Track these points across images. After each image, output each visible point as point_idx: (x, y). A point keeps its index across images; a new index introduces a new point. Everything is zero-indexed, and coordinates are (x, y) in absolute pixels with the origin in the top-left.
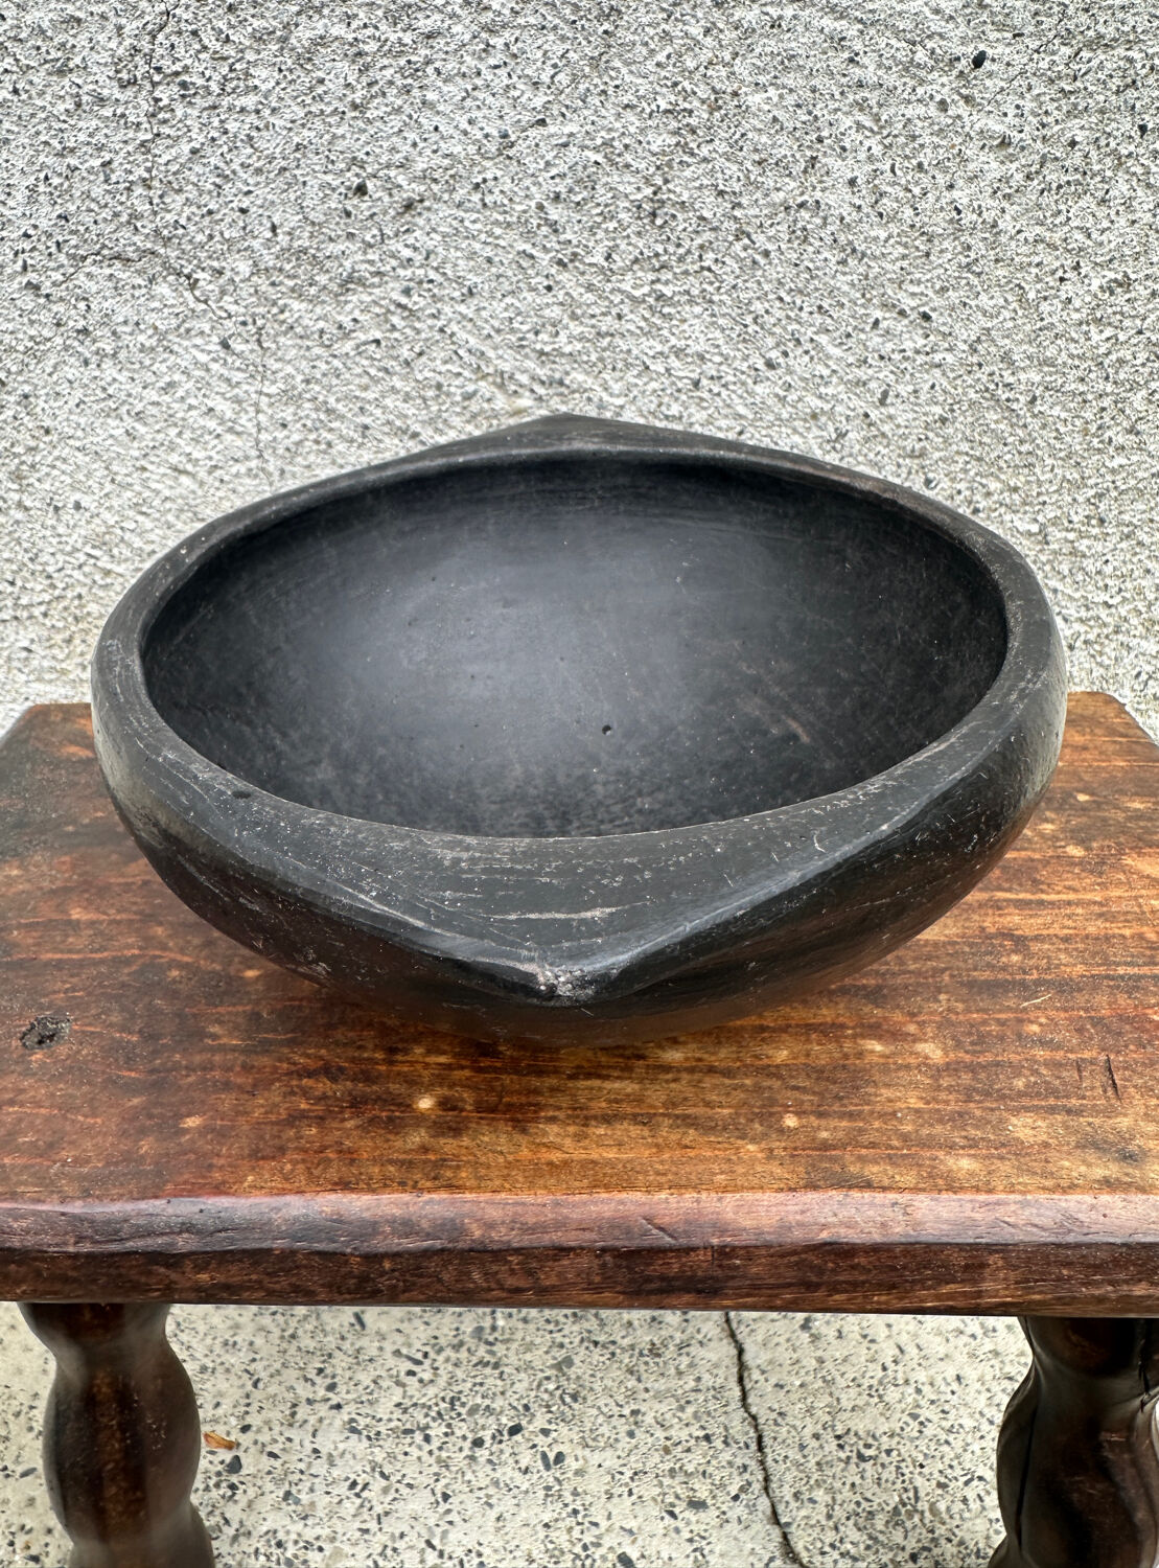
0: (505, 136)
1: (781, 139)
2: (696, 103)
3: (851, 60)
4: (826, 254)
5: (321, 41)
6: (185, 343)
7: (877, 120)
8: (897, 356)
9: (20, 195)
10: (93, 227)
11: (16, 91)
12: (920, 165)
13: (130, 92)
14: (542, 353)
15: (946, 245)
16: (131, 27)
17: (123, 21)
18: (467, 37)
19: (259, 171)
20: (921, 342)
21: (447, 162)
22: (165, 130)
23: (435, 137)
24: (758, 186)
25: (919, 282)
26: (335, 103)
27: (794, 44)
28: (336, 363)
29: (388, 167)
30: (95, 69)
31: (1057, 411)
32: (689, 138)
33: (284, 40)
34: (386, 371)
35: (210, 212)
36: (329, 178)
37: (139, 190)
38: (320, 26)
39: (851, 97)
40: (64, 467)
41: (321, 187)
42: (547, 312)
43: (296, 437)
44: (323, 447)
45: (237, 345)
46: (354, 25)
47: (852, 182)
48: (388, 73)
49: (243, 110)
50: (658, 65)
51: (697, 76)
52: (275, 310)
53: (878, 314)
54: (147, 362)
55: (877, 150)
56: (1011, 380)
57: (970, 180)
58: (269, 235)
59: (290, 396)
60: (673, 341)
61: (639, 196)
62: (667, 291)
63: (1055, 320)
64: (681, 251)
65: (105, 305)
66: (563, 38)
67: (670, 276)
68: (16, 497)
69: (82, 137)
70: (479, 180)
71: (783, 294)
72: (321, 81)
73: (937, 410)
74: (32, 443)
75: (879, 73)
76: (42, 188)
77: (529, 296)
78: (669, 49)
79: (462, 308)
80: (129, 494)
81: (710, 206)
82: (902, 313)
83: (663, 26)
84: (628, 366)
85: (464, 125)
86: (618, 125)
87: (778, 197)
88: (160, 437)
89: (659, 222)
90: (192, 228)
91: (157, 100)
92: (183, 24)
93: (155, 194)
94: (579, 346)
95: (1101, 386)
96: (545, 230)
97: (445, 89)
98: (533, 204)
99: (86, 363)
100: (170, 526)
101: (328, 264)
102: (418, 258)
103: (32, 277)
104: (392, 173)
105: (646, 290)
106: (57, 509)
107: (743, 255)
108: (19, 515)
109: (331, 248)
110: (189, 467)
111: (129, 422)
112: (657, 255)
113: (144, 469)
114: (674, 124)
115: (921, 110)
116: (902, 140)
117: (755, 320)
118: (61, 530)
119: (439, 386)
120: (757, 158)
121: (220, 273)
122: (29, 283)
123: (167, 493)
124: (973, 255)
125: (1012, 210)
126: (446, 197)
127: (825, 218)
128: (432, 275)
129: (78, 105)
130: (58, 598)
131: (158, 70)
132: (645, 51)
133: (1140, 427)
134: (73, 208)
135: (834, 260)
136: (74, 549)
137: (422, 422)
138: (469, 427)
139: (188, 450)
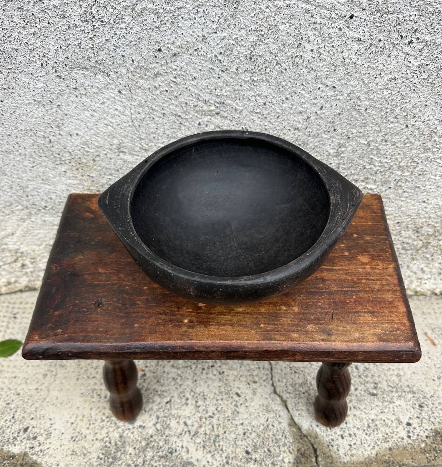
0: (204, 36)
1: (290, 38)
2: (264, 28)
3: (312, 16)
4: (304, 70)
5: (145, 9)
6: (107, 91)
7: (320, 33)
8: (325, 97)
9: (53, 52)
10: (76, 60)
11: (49, 23)
12: (333, 46)
13: (85, 23)
14: (217, 95)
15: (340, 68)
16: (84, 5)
17: (82, 3)
18: (191, 9)
19: (127, 45)
20: (333, 93)
21: (186, 43)
22: (97, 34)
23: (182, 36)
24: (282, 51)
25: (332, 78)
26: (151, 26)
27: (294, 12)
28: (154, 96)
29: (168, 44)
30: (74, 17)
31: (373, 112)
32: (262, 38)
33: (133, 9)
34: (170, 99)
35: (113, 56)
36: (149, 47)
37: (90, 50)
38: (144, 5)
39: (312, 27)
40: (72, 124)
41: (147, 49)
42: (219, 84)
43: (143, 116)
44: (152, 119)
45: (124, 92)
46: (155, 5)
47: (312, 50)
48: (167, 18)
49: (121, 28)
50: (252, 17)
51: (264, 20)
52: (134, 83)
53: (320, 86)
54: (96, 96)
55: (320, 41)
56: (360, 104)
57: (348, 50)
58: (132, 62)
59: (140, 105)
60: (258, 92)
61: (246, 53)
62: (255, 79)
63: (373, 88)
64: (259, 68)
65: (82, 81)
66: (221, 9)
67: (256, 75)
69: (71, 36)
70: (196, 48)
71: (291, 80)
72: (146, 20)
73: (338, 111)
74: (62, 118)
75: (321, 20)
76: (59, 50)
77: (213, 80)
78: (255, 13)
79: (192, 82)
80: (93, 131)
81: (268, 57)
82: (327, 86)
83: (253, 6)
84: (244, 99)
85: (191, 33)
86: (239, 33)
87: (289, 54)
88: (101, 116)
89: (252, 60)
90: (107, 60)
91: (94, 26)
92: (101, 4)
93: (95, 52)
94: (229, 93)
95: (386, 106)
96: (217, 62)
97: (185, 23)
98: (213, 55)
99: (77, 97)
100: (106, 140)
101: (150, 70)
102: (178, 69)
103: (59, 74)
104: (169, 46)
105: (249, 78)
106: (71, 135)
107: (278, 70)
108: (60, 137)
109: (151, 66)
110: (111, 124)
111: (91, 112)
112: (252, 69)
113: (97, 125)
114: (257, 34)
115: (333, 30)
116: (327, 39)
117: (283, 87)
118: (73, 141)
119: (186, 103)
120: (283, 43)
121: (117, 73)
122: (58, 76)
123: (105, 131)
124: (348, 71)
125: (360, 58)
126: (186, 52)
127: (303, 61)
128: (183, 73)
129: (69, 27)
130: (73, 158)
131: (94, 17)
132: (247, 13)
133: (398, 117)
134: (70, 55)
135: (306, 72)
136: (77, 146)
137: (182, 113)
138: (196, 114)
139: (110, 120)
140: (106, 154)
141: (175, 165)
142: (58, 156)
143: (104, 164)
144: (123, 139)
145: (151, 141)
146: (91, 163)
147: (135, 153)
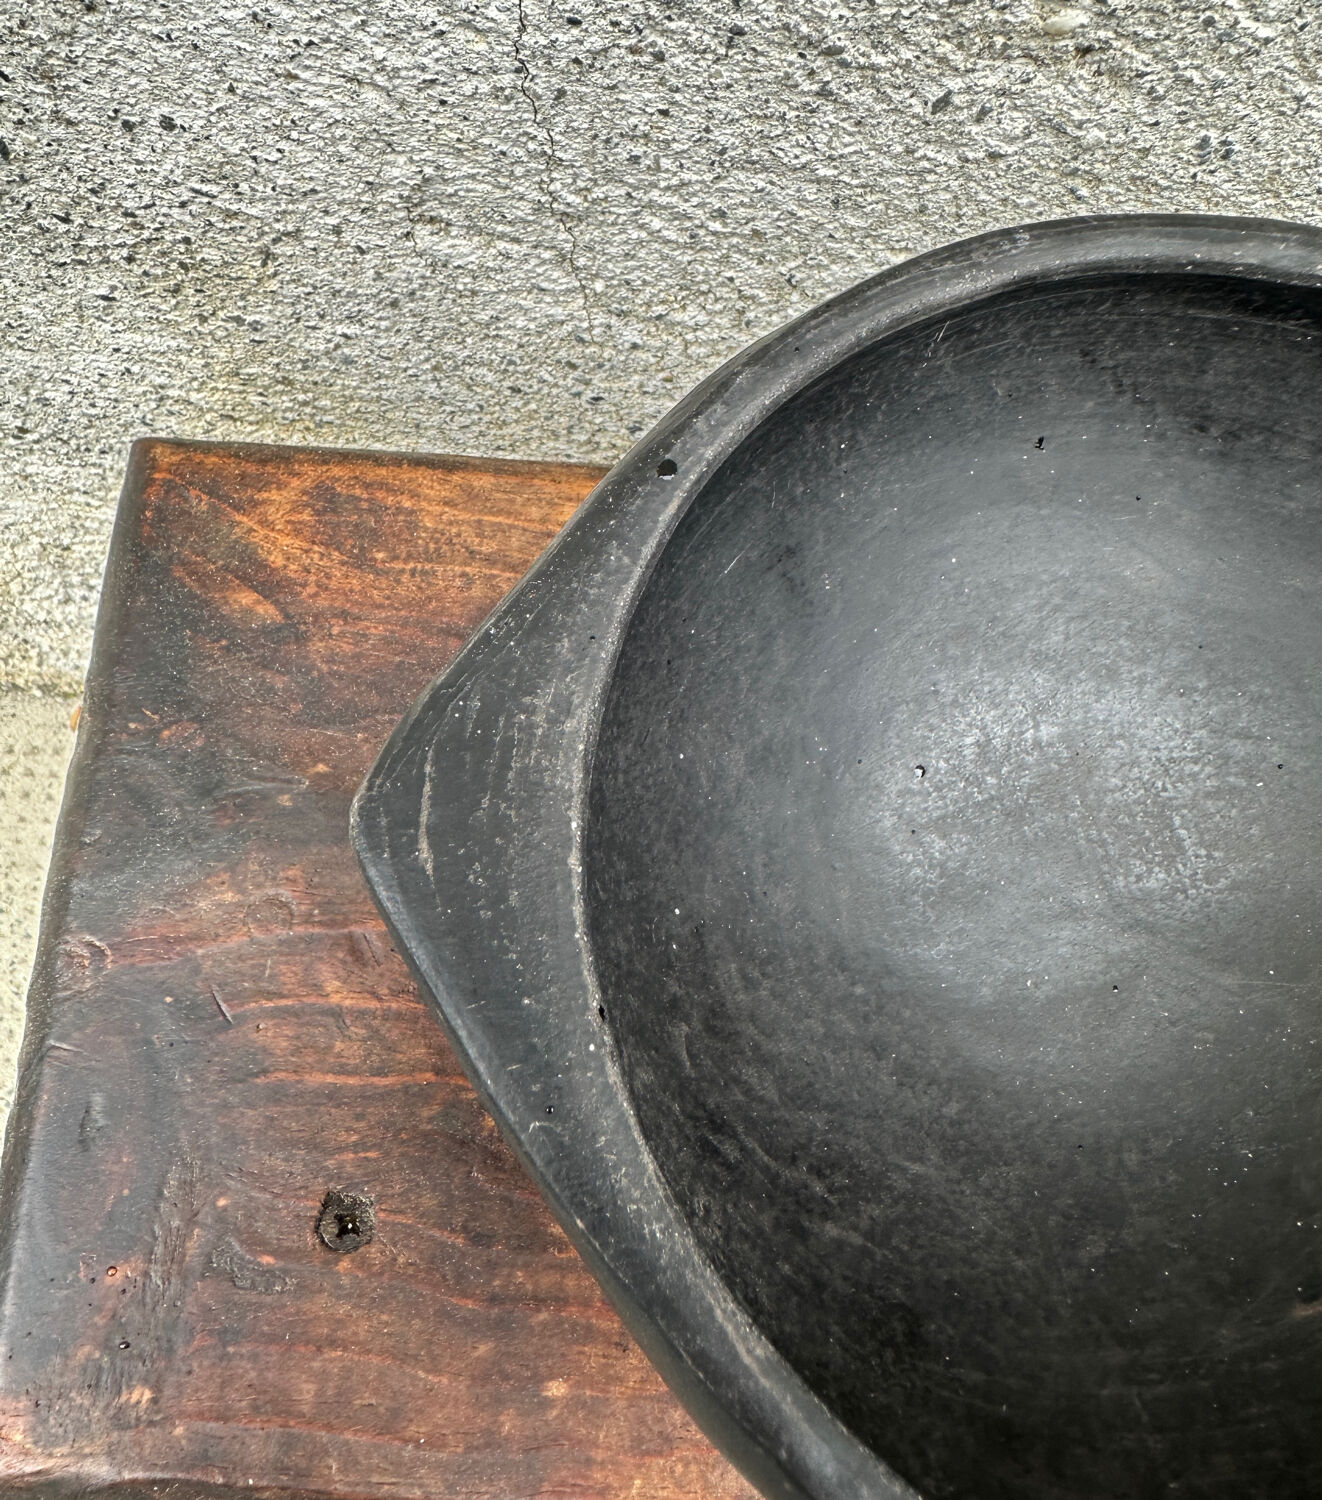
40: (132, 64)
43: (596, 42)
44: (646, 59)
68: (49, 105)
74: (60, 24)
80: (264, 110)
106: (128, 126)
108: (60, 131)
110: (380, 79)
113: (290, 76)
118: (140, 155)
123: (337, 114)
130: (150, 241)
136: (169, 184)
137: (854, 33)
138: (945, 48)
139: (379, 53)
140: (337, 230)
141: (810, 428)
142: (63, 227)
143: (323, 273)
144: (449, 161)
145: (610, 176)
146: (251, 267)
147: (500, 228)
